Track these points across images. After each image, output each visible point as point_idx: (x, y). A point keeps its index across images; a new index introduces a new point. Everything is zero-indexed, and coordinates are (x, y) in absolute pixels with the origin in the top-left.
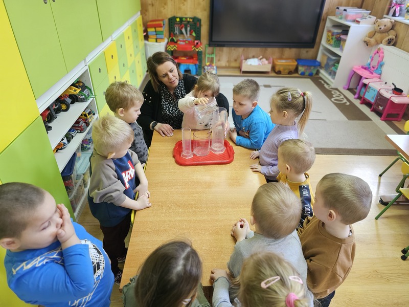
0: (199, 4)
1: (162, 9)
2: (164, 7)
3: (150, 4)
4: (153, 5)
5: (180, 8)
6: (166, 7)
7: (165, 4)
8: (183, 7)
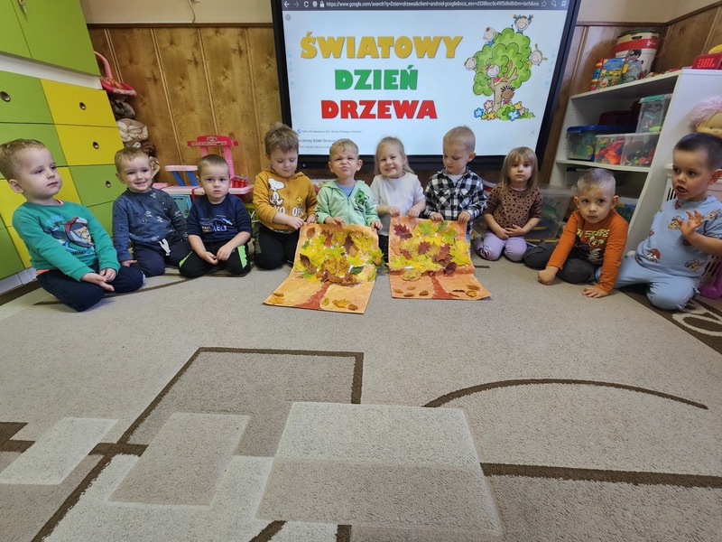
0: (260, 74)
1: (179, 88)
2: (180, 83)
3: (149, 79)
4: (156, 80)
5: (217, 86)
6: (185, 83)
7: (184, 76)
8: (225, 84)
